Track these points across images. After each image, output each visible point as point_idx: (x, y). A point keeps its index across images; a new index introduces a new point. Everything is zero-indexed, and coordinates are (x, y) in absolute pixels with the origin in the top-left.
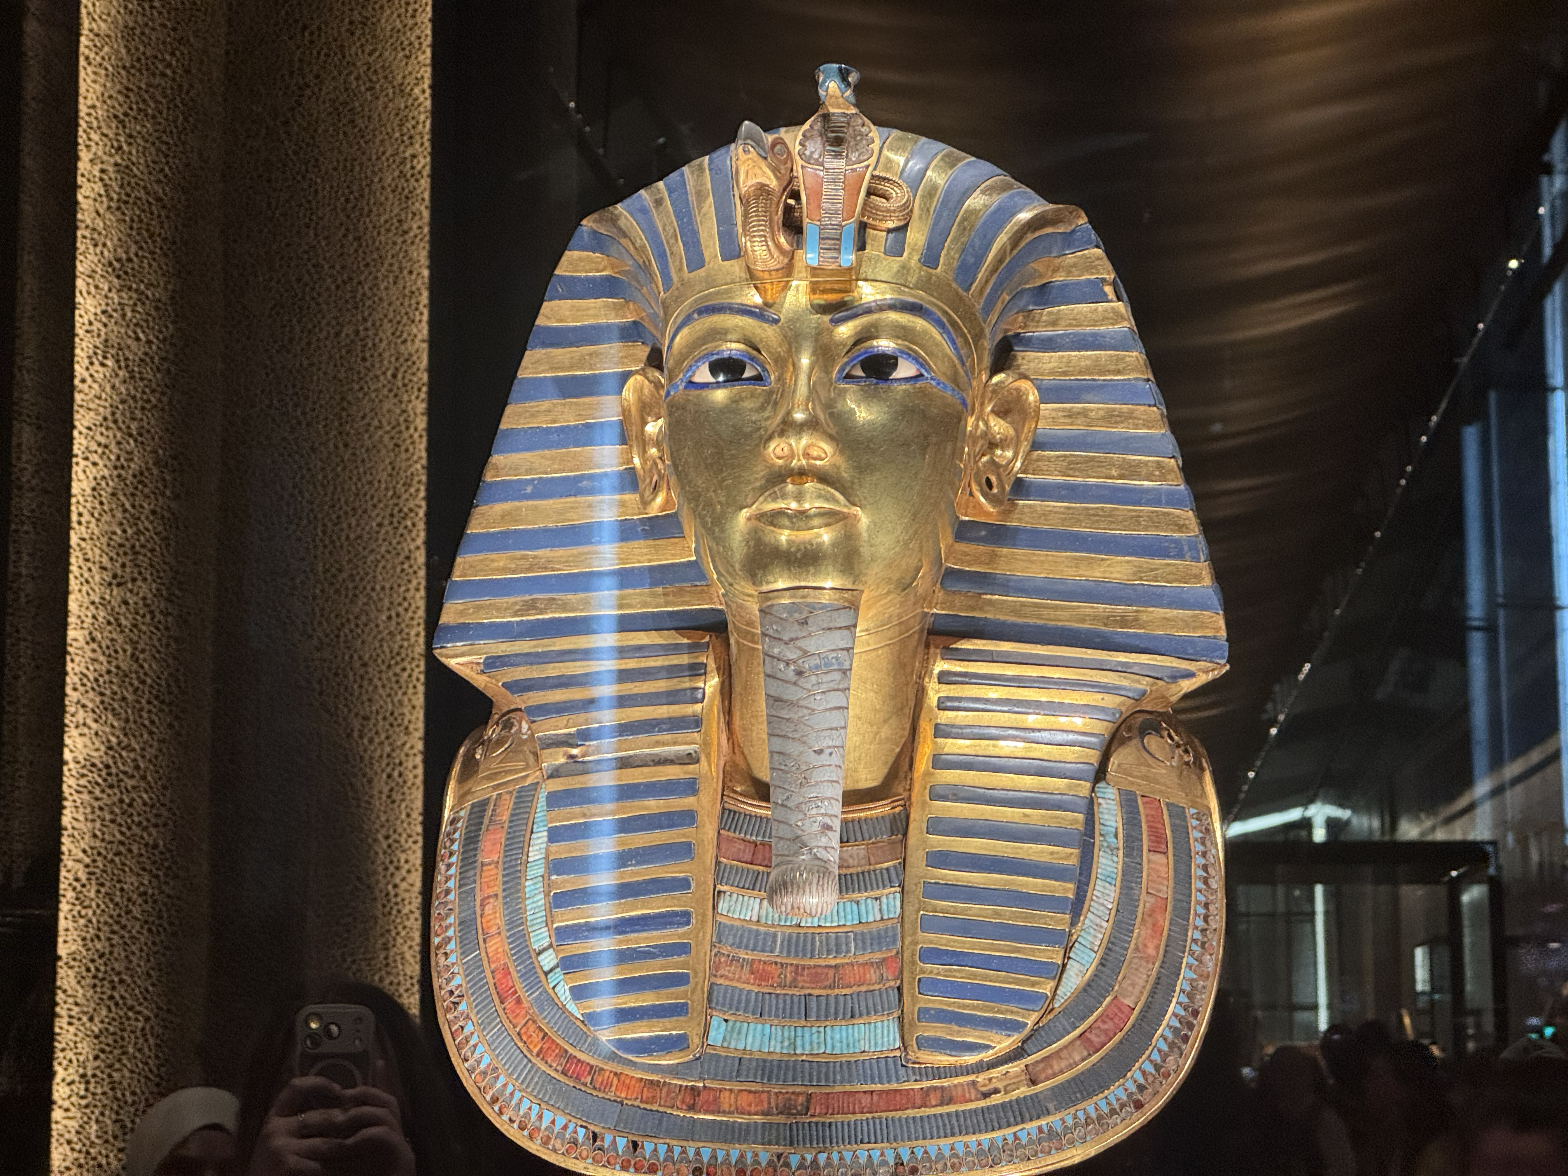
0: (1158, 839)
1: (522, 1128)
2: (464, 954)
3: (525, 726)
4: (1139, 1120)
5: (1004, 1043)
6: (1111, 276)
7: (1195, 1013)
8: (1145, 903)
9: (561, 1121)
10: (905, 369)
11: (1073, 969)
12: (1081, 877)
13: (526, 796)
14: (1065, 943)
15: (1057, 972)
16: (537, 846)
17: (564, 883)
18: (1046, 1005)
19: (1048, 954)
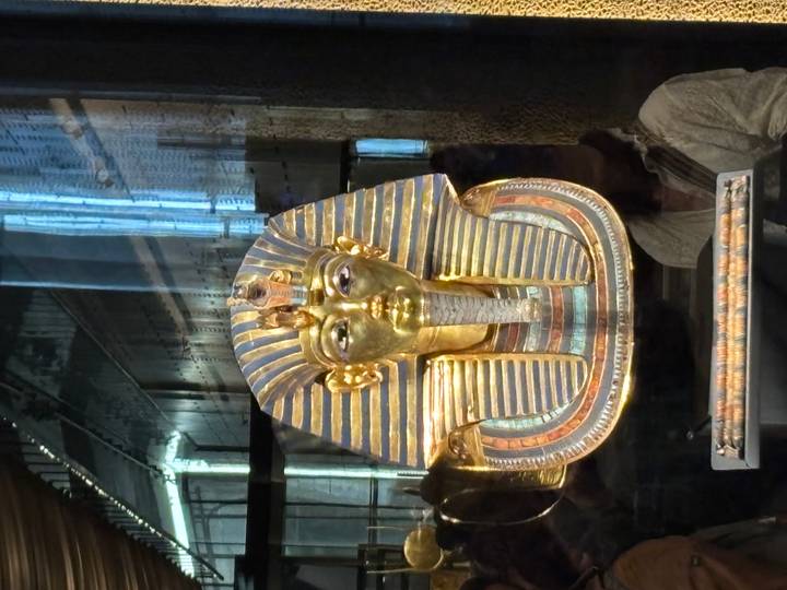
0: (510, 200)
1: (606, 427)
2: (542, 454)
3: (456, 434)
4: (611, 207)
5: (583, 253)
6: (294, 210)
7: (573, 188)
8: (533, 203)
9: (605, 411)
11: (557, 228)
12: (524, 225)
13: (485, 432)
14: (548, 230)
15: (559, 233)
16: (504, 425)
17: (520, 410)
18: (570, 237)
19: (552, 236)
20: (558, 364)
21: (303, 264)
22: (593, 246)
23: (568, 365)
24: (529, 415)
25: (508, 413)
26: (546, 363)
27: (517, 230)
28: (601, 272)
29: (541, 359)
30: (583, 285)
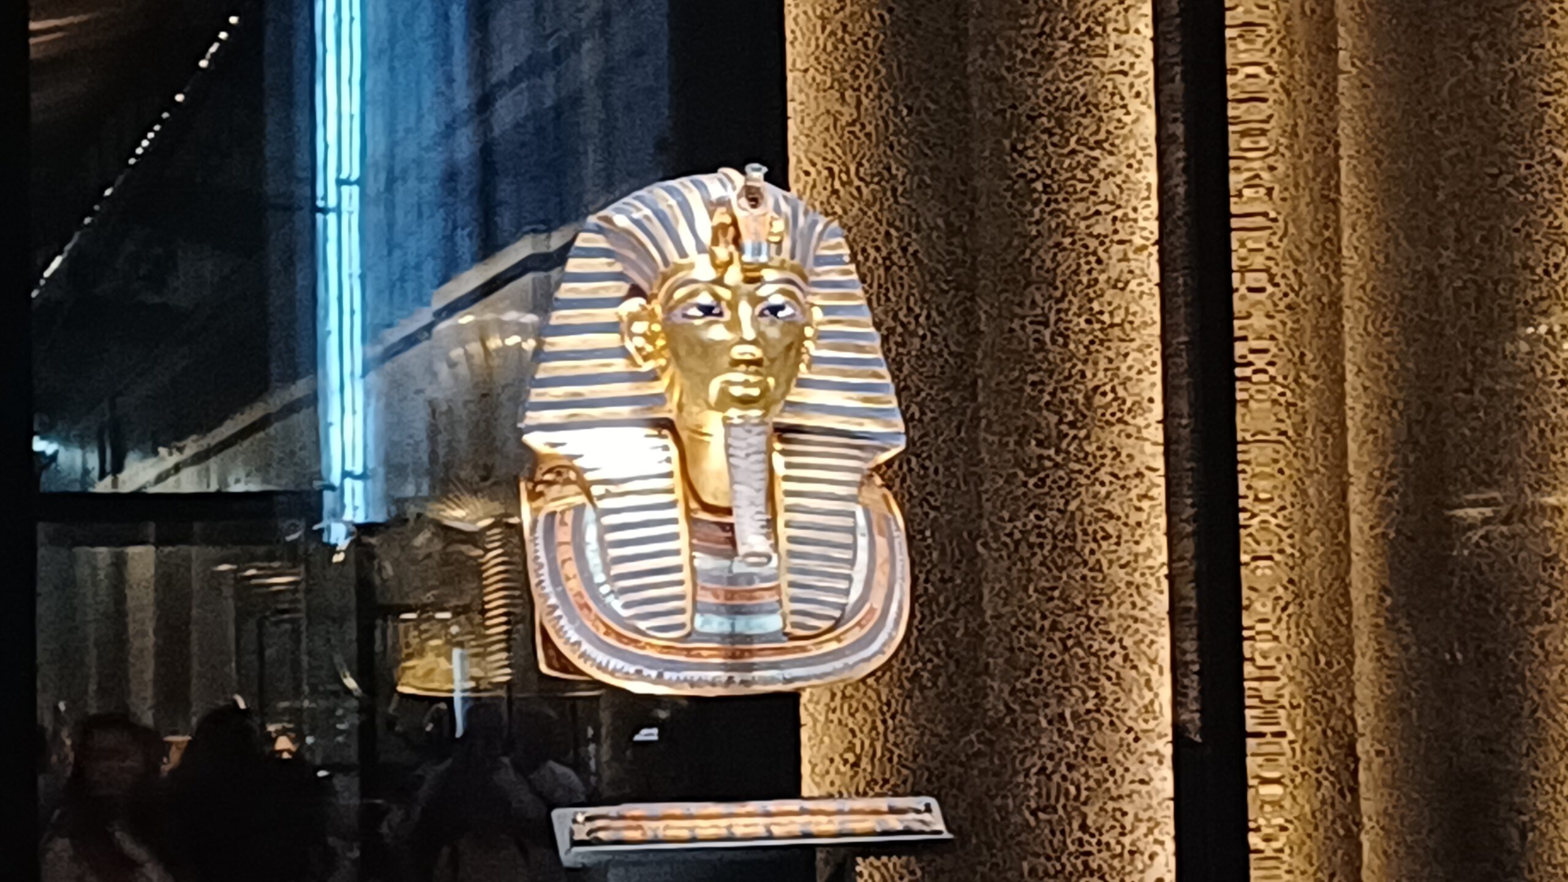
0: (880, 530)
2: (555, 587)
3: (572, 474)
5: (825, 625)
6: (848, 252)
8: (879, 560)
9: (620, 665)
10: (788, 311)
11: (853, 590)
12: (853, 547)
13: (579, 510)
14: (849, 578)
15: (846, 593)
16: (591, 534)
17: (614, 552)
18: (842, 607)
19: (842, 585)
20: (681, 597)
21: (793, 257)
23: (681, 611)
24: (607, 565)
25: (611, 537)
26: (680, 583)
27: (846, 539)
28: (803, 649)
29: (685, 575)
30: (785, 626)
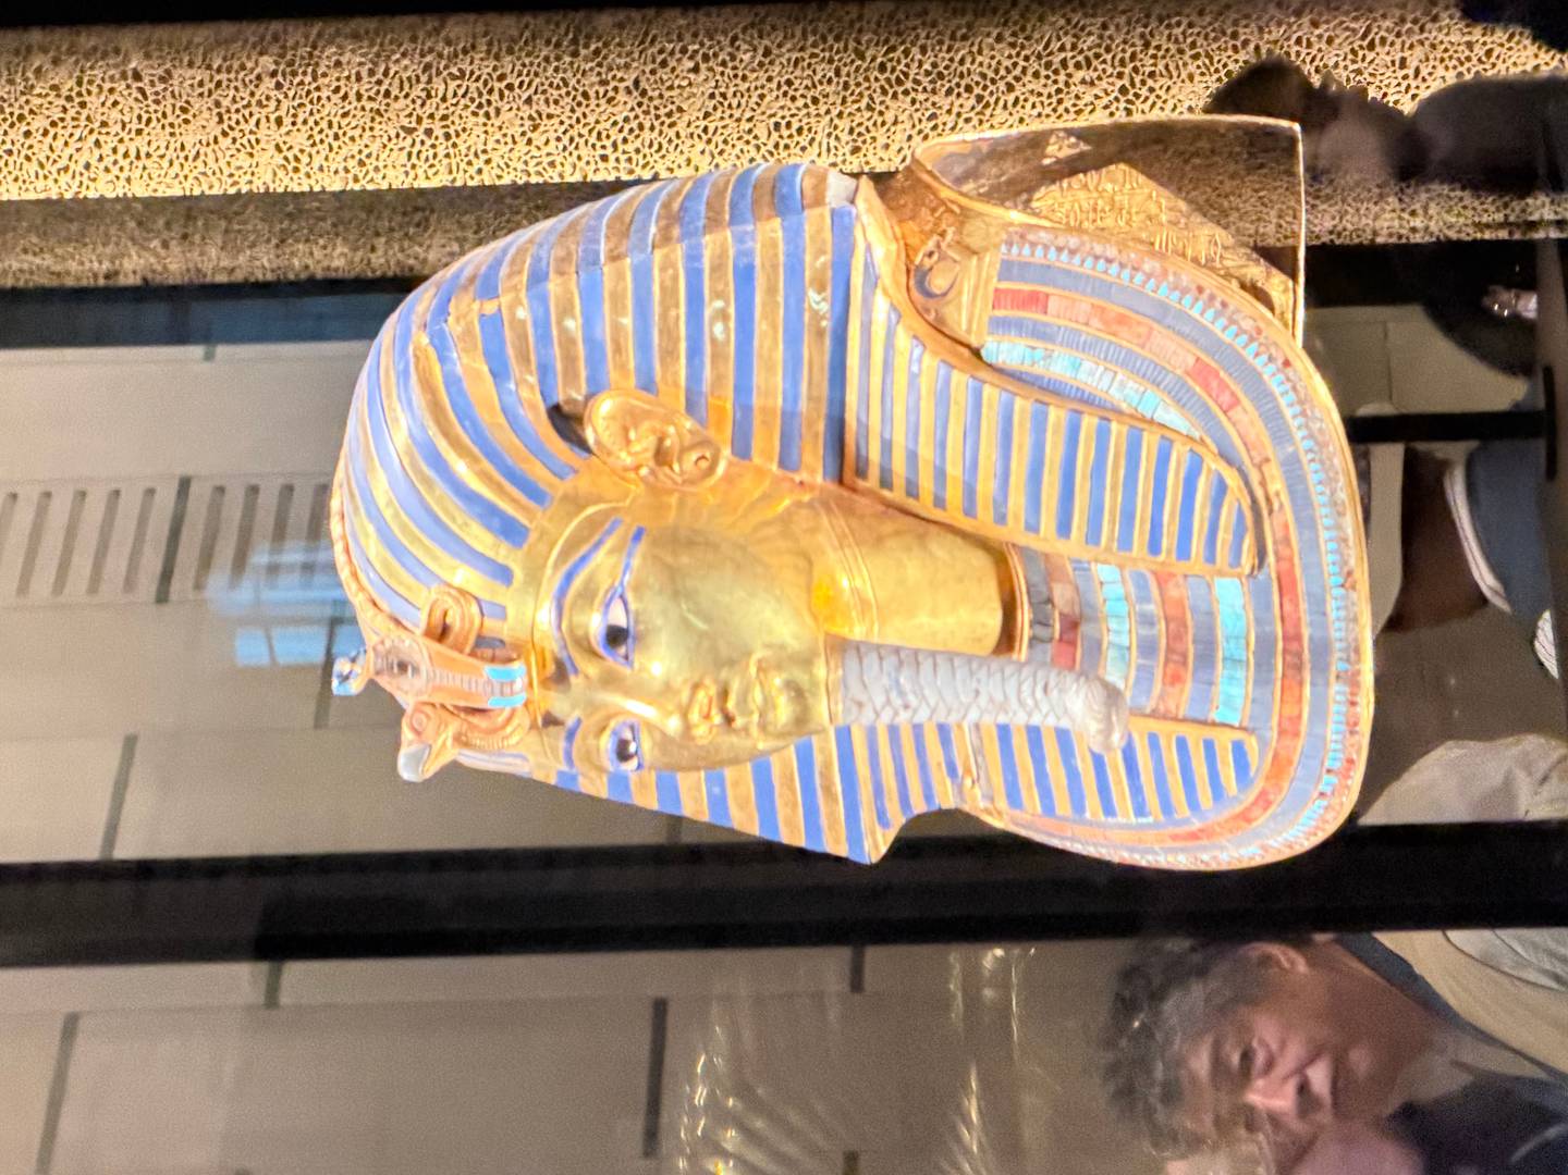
18: (1197, 446)
20: (1183, 744)
22: (1259, 467)
26: (1153, 737)
28: (1283, 543)
30: (1239, 576)
